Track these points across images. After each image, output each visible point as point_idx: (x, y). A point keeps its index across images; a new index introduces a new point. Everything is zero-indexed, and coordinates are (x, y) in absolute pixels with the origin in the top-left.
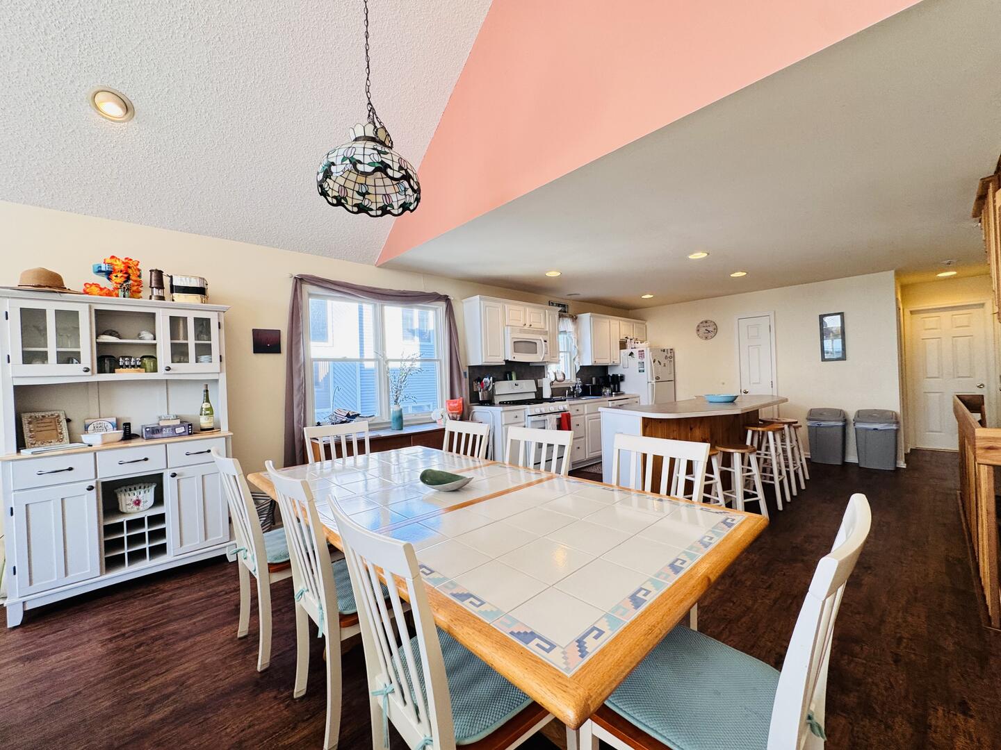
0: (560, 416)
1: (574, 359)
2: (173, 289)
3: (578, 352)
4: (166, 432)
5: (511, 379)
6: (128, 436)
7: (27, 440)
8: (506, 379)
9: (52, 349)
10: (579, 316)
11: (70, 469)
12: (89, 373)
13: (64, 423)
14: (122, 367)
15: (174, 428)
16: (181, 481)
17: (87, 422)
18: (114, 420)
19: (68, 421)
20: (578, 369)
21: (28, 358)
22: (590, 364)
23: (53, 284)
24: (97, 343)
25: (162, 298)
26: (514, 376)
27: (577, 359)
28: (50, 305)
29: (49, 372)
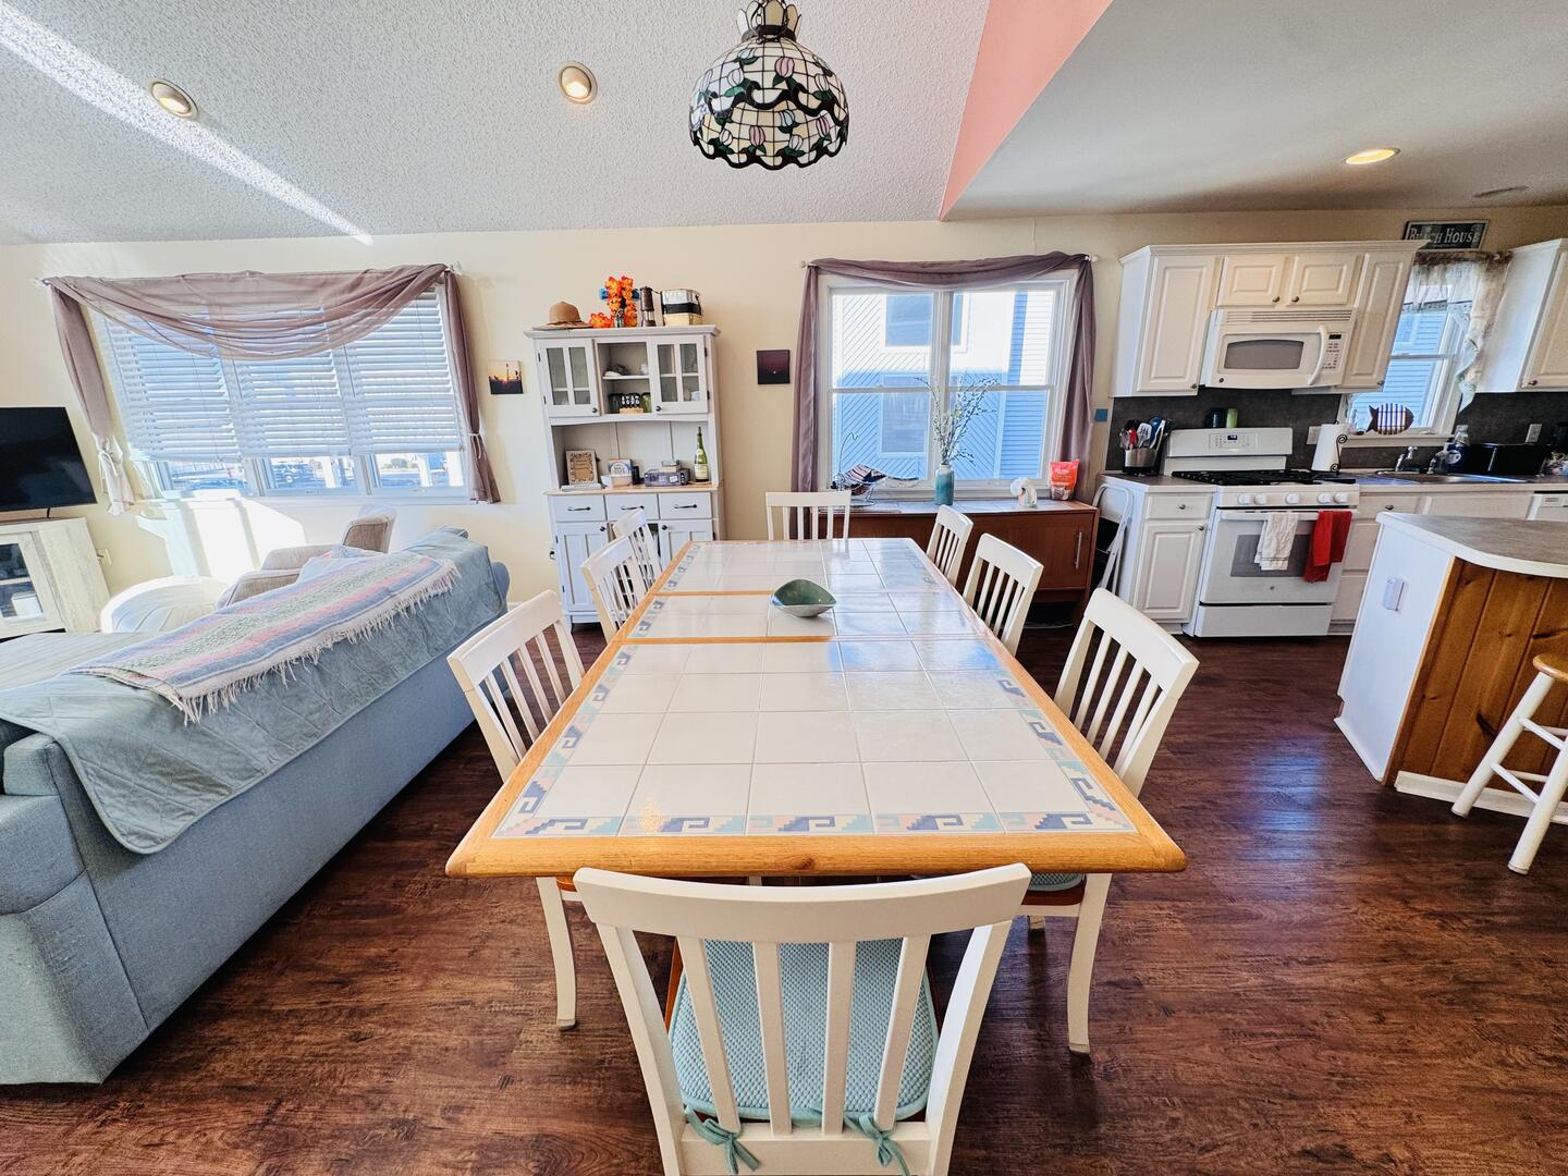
0: (1313, 516)
1: (1462, 376)
2: (665, 309)
3: (1481, 356)
4: (662, 480)
5: (1222, 424)
6: (637, 480)
7: (571, 477)
8: (1207, 425)
9: (570, 389)
10: (1518, 251)
11: (588, 509)
12: (597, 414)
13: (594, 462)
14: (625, 406)
15: (668, 475)
16: (672, 535)
17: (611, 462)
18: (628, 462)
19: (597, 460)
20: (1468, 401)
21: (559, 398)
22: (1513, 389)
23: (569, 318)
24: (603, 381)
25: (652, 323)
26: (1230, 419)
27: (1470, 377)
28: (565, 342)
29: (573, 413)
